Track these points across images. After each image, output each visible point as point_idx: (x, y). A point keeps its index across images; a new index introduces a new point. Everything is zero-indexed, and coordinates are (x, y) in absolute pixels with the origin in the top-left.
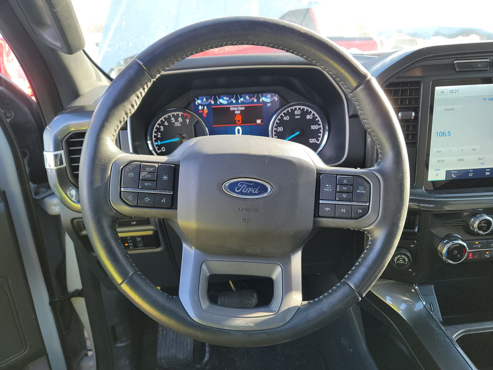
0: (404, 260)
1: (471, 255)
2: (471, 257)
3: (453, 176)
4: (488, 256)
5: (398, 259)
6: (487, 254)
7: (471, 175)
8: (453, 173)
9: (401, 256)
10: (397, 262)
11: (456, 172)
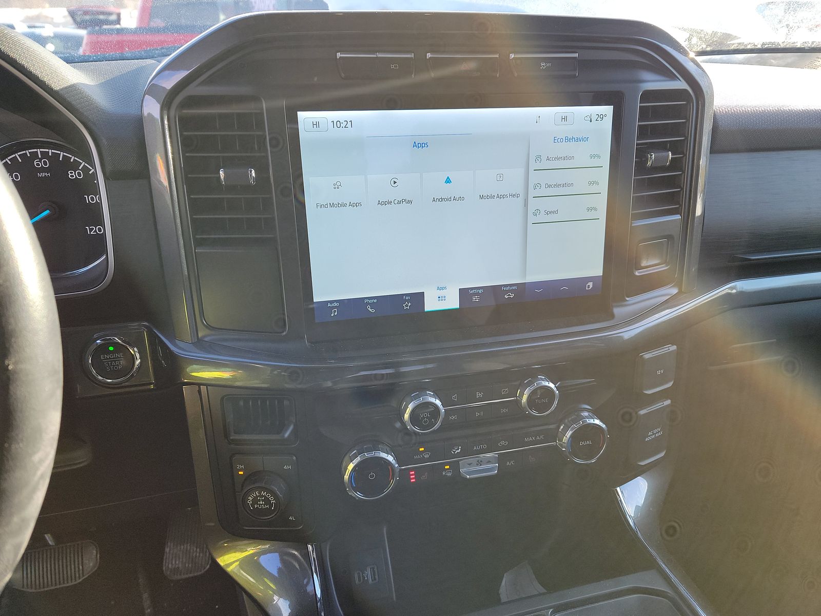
0: (267, 501)
1: (412, 475)
2: (413, 478)
3: (370, 310)
4: (449, 474)
5: (255, 501)
6: (447, 469)
7: (407, 306)
8: (369, 304)
9: (260, 493)
10: (253, 506)
11: (375, 301)
